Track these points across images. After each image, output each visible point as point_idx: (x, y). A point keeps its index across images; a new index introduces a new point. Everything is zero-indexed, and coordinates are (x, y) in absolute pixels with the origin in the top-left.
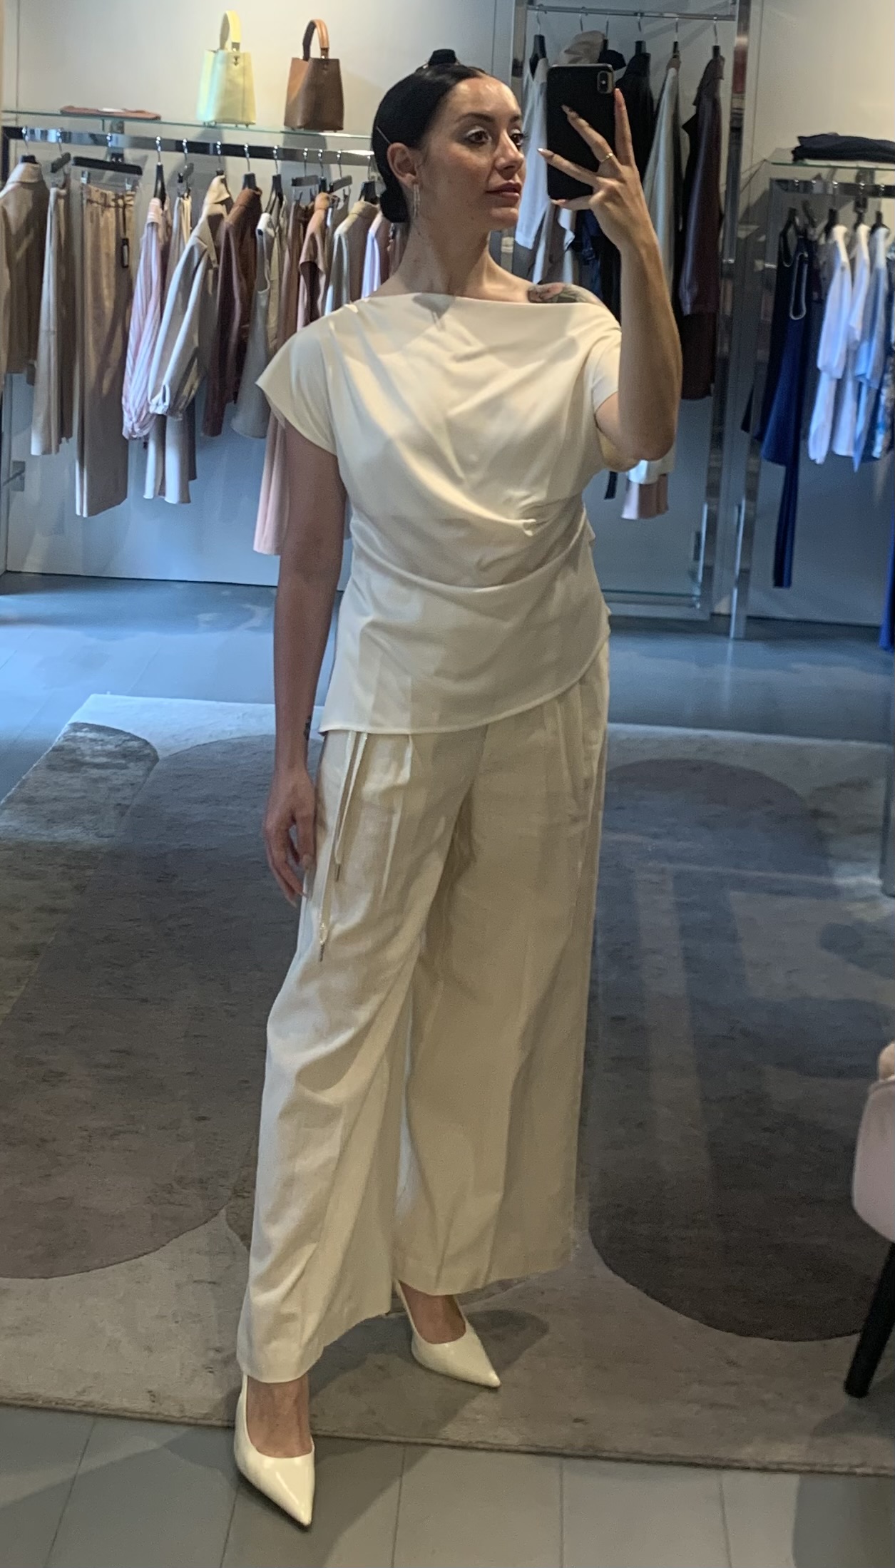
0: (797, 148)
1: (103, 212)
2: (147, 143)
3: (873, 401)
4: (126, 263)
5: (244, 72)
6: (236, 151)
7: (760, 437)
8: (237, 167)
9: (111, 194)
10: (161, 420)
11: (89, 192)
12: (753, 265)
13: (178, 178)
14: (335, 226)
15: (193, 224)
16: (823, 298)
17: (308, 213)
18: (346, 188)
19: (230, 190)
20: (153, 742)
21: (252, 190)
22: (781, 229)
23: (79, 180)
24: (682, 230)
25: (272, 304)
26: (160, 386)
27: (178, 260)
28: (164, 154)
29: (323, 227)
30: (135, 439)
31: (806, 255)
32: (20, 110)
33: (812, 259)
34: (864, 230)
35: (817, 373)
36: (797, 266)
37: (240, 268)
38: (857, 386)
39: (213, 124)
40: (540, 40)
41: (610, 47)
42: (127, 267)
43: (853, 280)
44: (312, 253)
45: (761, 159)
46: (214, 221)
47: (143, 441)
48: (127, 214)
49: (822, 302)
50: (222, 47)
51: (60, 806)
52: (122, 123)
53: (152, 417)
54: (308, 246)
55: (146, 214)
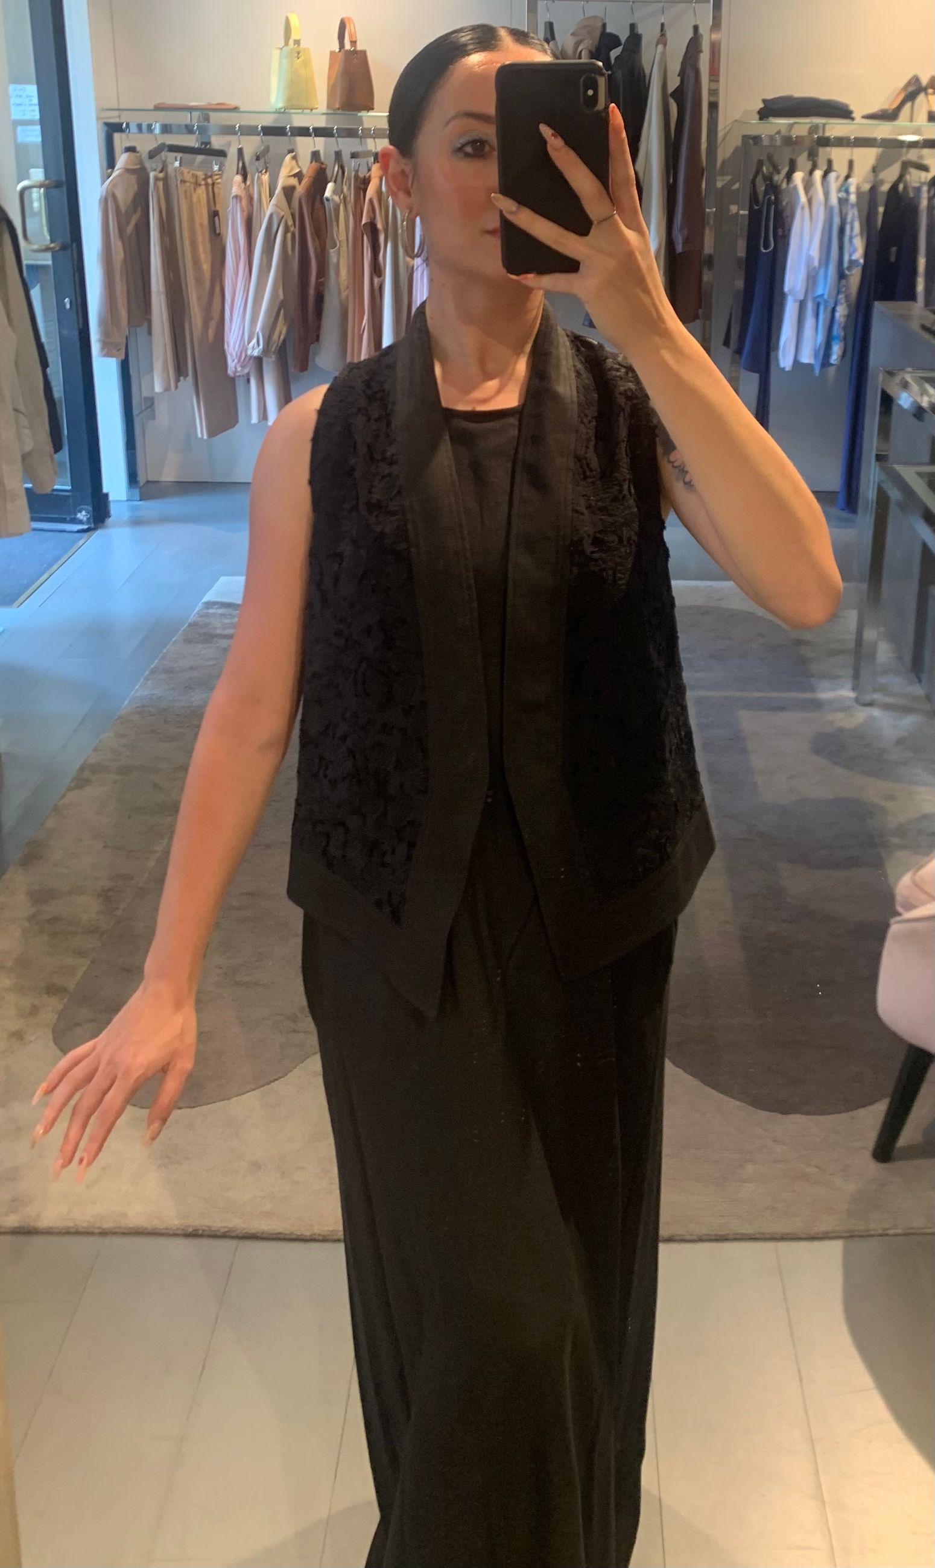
0: (761, 109)
1: (195, 189)
2: (229, 130)
3: (829, 317)
4: (218, 232)
5: (305, 64)
6: (304, 132)
7: (739, 352)
8: (306, 146)
9: (200, 174)
10: (259, 361)
11: (182, 173)
12: (728, 209)
13: (255, 157)
15: (271, 195)
16: (786, 233)
17: (366, 182)
19: (300, 164)
21: (318, 164)
22: (751, 177)
23: (173, 163)
24: (673, 181)
25: (341, 260)
26: (254, 333)
28: (243, 138)
30: (238, 377)
31: (772, 198)
32: (121, 107)
33: (777, 201)
34: (818, 174)
35: (783, 296)
36: (765, 206)
37: (313, 231)
38: (816, 308)
39: (282, 111)
41: (608, 30)
42: (219, 234)
43: (811, 215)
44: (372, 216)
45: (734, 120)
46: (288, 191)
47: (246, 377)
48: (216, 190)
50: (287, 44)
52: (207, 115)
53: (249, 360)
54: (368, 209)
55: (231, 189)
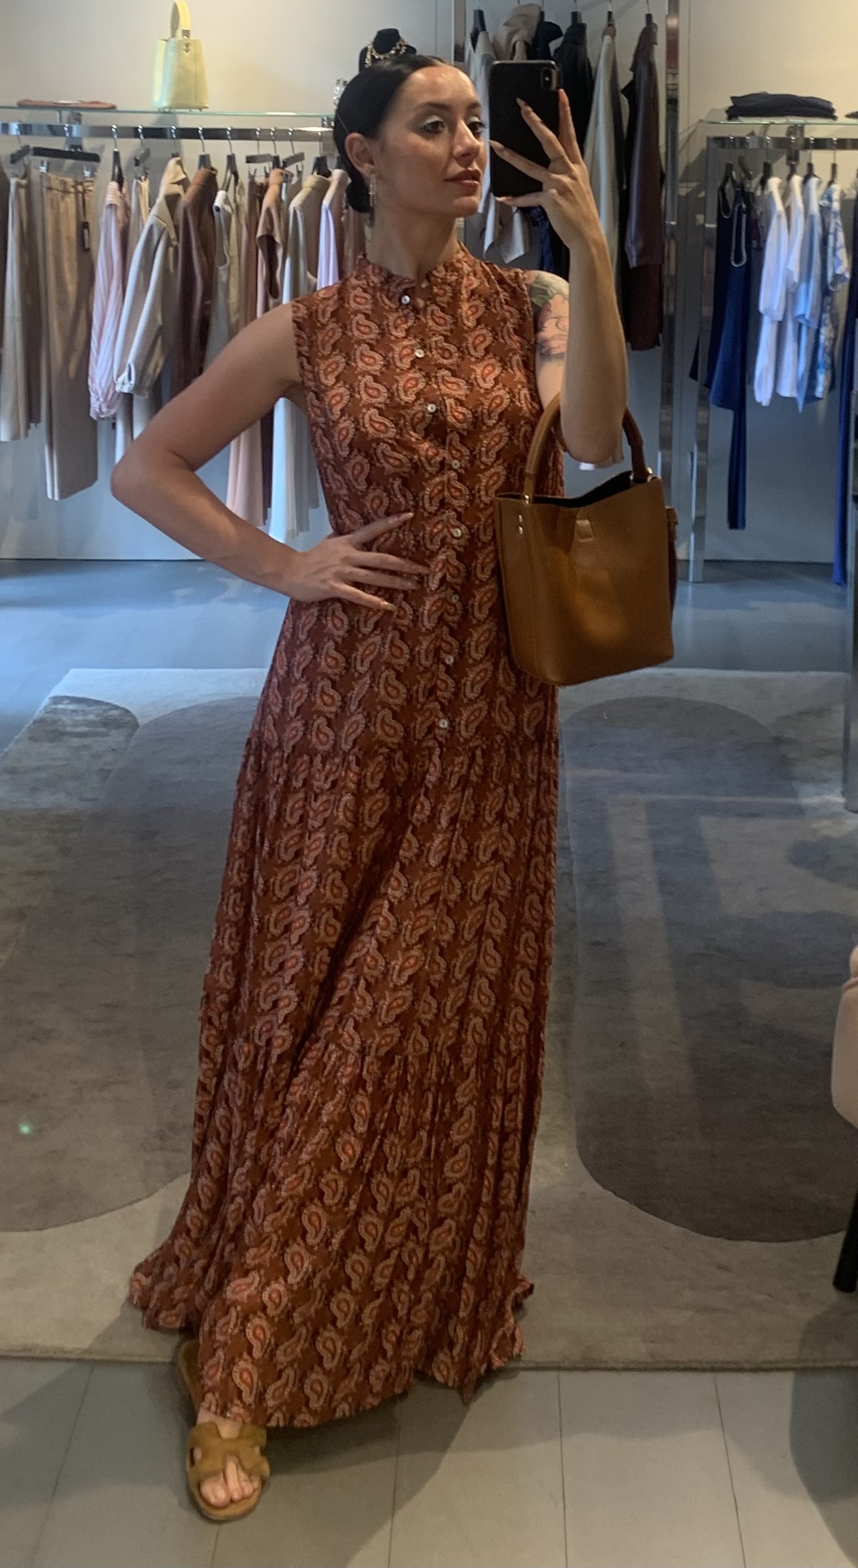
0: (731, 108)
1: (63, 198)
2: (105, 132)
3: (813, 341)
4: (87, 246)
5: (197, 58)
6: (191, 133)
7: (708, 384)
8: (192, 149)
9: (70, 181)
10: (128, 398)
11: (49, 179)
12: (695, 219)
13: (134, 162)
14: (290, 200)
15: (151, 204)
16: (762, 246)
17: (263, 189)
18: (299, 164)
19: (186, 170)
20: (133, 710)
21: (207, 170)
22: (719, 184)
23: (38, 169)
24: (626, 186)
25: (232, 279)
26: (126, 365)
27: (138, 241)
28: (120, 141)
29: (278, 201)
30: (103, 419)
31: (744, 206)
33: (750, 210)
34: (797, 180)
35: (759, 316)
36: (735, 216)
37: (199, 244)
38: (797, 330)
39: (167, 110)
40: (480, 15)
41: (546, 19)
42: (88, 250)
43: (789, 227)
44: (269, 227)
45: (697, 119)
46: (172, 200)
47: (111, 420)
48: (86, 198)
49: (761, 250)
50: (173, 35)
51: (43, 775)
52: (79, 115)
53: (119, 396)
54: (265, 220)
55: (105, 197)
